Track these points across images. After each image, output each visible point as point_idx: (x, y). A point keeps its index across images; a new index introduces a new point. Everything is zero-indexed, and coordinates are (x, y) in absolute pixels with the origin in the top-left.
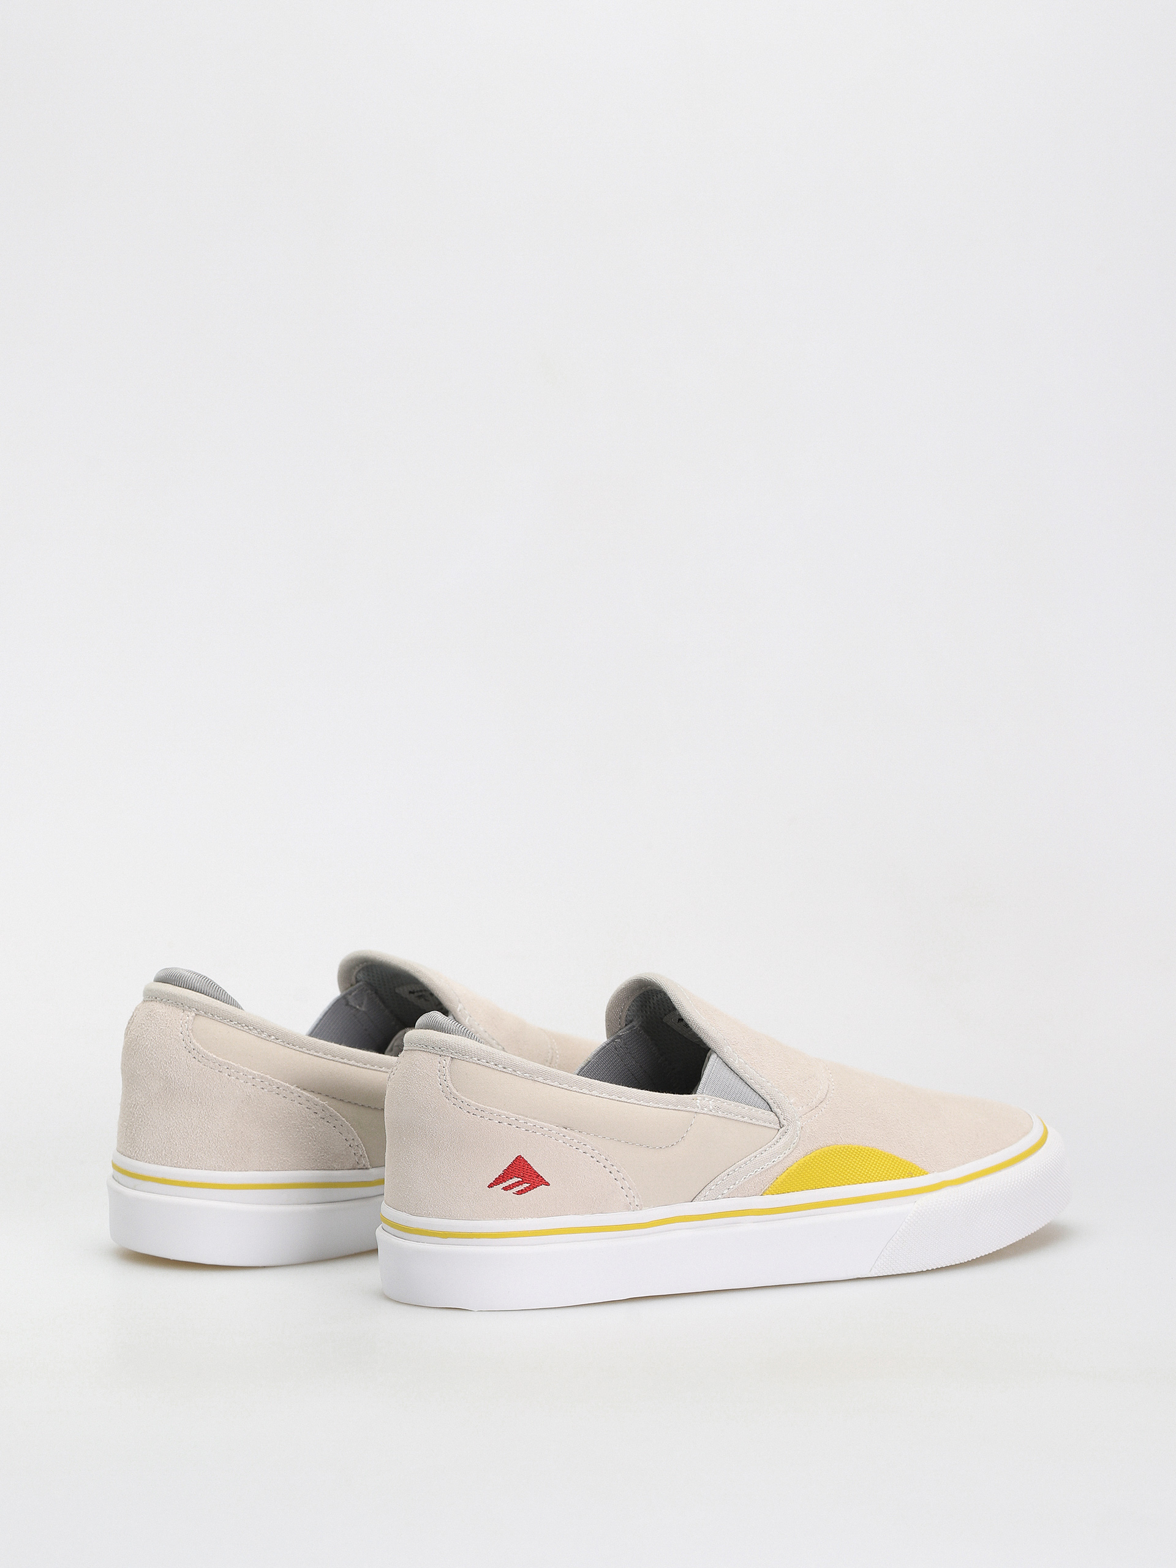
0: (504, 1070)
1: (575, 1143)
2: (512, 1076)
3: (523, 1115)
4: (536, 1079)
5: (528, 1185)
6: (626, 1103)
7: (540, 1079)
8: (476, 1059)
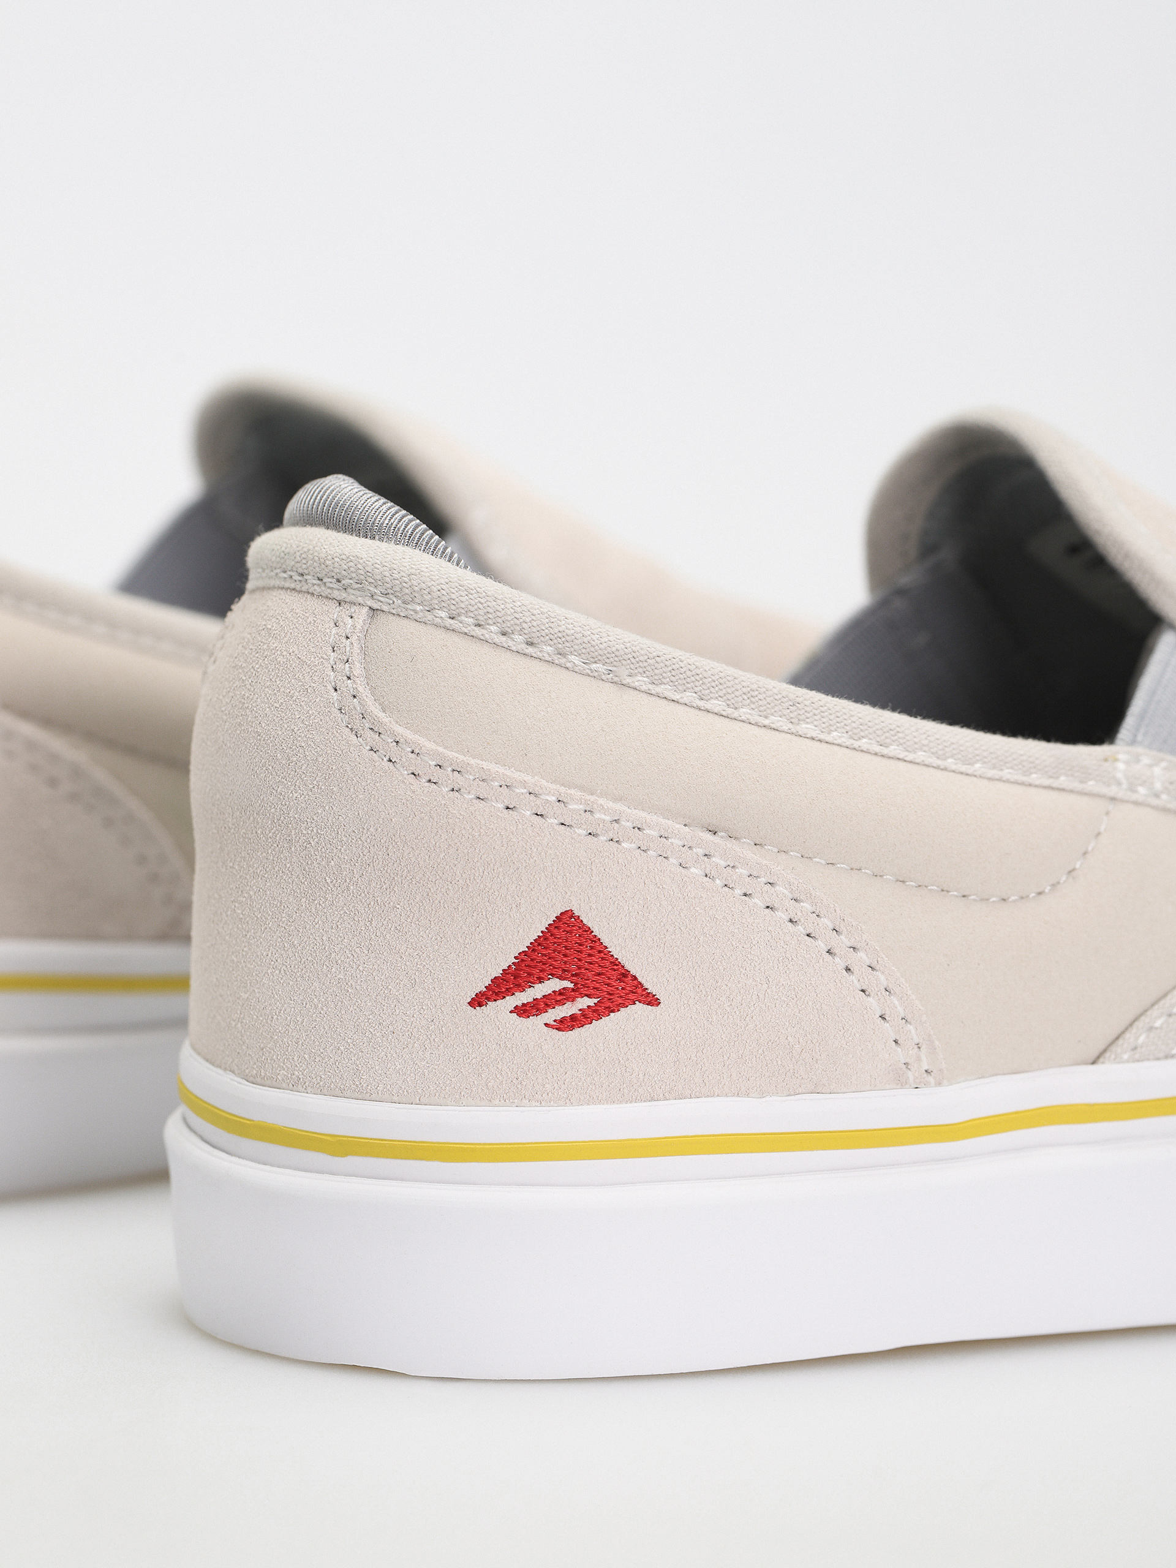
0: (530, 650)
1: (740, 876)
2: (552, 669)
3: (582, 788)
4: (628, 680)
5: (591, 1002)
6: (901, 764)
7: (641, 681)
8: (443, 614)
